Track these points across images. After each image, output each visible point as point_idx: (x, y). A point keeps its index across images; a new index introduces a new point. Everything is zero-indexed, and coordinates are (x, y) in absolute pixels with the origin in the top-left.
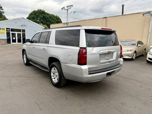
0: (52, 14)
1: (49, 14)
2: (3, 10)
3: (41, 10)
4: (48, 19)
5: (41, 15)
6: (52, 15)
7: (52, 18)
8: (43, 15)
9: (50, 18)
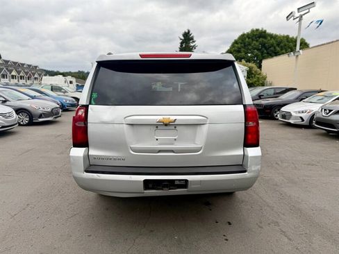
0: (286, 35)
1: (276, 36)
2: (194, 42)
3: (257, 30)
4: (272, 48)
5: (257, 41)
6: (284, 37)
7: (282, 44)
8: (261, 39)
9: (278, 45)
